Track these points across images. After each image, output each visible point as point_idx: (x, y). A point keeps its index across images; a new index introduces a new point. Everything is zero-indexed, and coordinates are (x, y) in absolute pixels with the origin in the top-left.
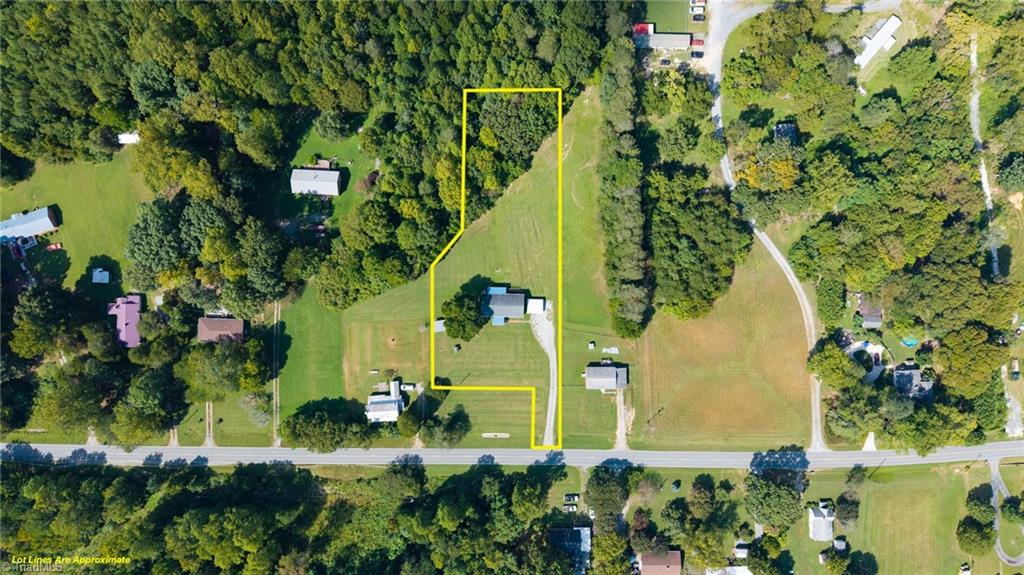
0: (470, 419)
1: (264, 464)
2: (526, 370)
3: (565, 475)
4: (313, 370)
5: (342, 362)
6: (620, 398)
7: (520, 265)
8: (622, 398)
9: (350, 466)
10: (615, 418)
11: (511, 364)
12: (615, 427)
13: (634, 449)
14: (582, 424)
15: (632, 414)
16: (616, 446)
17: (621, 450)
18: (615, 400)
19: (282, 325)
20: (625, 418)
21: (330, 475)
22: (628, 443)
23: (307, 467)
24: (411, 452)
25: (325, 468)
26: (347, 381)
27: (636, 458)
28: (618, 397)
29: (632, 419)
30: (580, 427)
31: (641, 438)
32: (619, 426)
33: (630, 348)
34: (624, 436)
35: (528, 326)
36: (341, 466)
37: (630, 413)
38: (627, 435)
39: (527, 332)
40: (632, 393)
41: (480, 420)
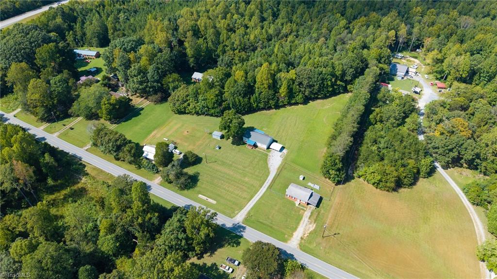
0: (199, 183)
1: (68, 153)
2: (251, 173)
3: (238, 244)
4: (137, 128)
5: (153, 131)
6: (307, 214)
7: (278, 132)
8: (310, 214)
9: (109, 173)
10: (298, 224)
11: (245, 167)
12: (295, 229)
13: (304, 251)
14: (270, 217)
15: (312, 227)
16: (289, 242)
17: (291, 246)
18: (304, 213)
19: (142, 109)
20: (305, 227)
21: (93, 173)
22: (300, 245)
23: (86, 164)
24: (148, 183)
25: (95, 169)
26: (148, 138)
27: (302, 258)
28: (306, 213)
29: (310, 230)
30: (268, 218)
31: (313, 246)
32: (298, 230)
33: (328, 190)
34: (299, 238)
35: (267, 155)
36: (104, 172)
37: (311, 226)
38: (302, 238)
39: (265, 158)
40: (319, 214)
41: (203, 186)
